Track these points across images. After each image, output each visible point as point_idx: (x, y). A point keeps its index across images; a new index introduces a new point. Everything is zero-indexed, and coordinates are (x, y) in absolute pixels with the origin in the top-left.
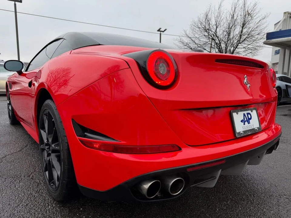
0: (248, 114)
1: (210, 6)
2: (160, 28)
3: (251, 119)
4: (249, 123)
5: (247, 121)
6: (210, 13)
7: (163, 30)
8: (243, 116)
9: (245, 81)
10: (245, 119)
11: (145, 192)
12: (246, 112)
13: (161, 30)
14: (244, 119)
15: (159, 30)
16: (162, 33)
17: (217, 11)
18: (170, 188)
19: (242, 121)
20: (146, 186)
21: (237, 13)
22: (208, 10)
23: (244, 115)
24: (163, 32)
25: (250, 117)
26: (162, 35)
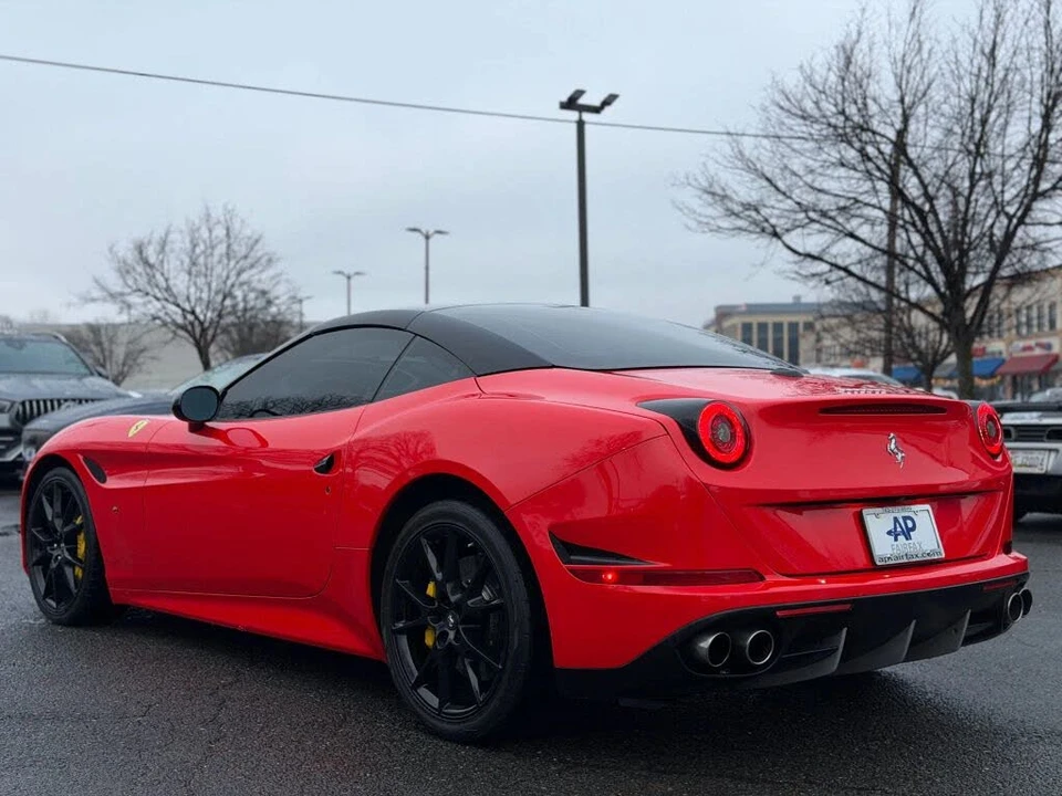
0: (905, 518)
1: (864, 10)
2: (580, 93)
3: (914, 528)
4: (908, 537)
5: (904, 534)
6: (864, 45)
7: (597, 103)
8: (892, 521)
9: (893, 446)
10: (899, 529)
11: (705, 654)
12: (900, 516)
13: (582, 101)
14: (895, 528)
15: (571, 103)
16: (587, 116)
17: (905, 26)
18: (747, 651)
19: (889, 533)
20: (706, 644)
21: (1009, 42)
22: (853, 28)
23: (896, 520)
24: (597, 110)
25: (910, 524)
26: (587, 127)
